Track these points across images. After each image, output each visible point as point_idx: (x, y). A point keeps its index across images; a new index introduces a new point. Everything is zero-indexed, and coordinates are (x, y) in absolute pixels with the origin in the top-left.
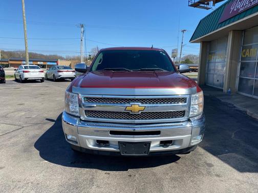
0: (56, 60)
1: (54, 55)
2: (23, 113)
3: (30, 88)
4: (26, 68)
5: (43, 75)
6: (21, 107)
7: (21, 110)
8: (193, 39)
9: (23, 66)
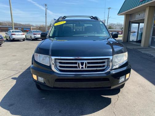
0: (30, 27)
1: (28, 24)
2: (17, 62)
3: (17, 45)
4: (13, 32)
5: (24, 36)
6: (15, 57)
7: (15, 60)
8: (120, 13)
9: (11, 31)
